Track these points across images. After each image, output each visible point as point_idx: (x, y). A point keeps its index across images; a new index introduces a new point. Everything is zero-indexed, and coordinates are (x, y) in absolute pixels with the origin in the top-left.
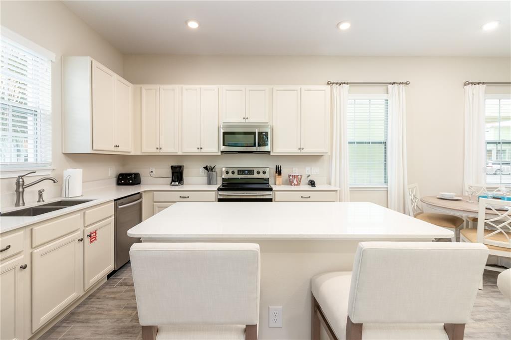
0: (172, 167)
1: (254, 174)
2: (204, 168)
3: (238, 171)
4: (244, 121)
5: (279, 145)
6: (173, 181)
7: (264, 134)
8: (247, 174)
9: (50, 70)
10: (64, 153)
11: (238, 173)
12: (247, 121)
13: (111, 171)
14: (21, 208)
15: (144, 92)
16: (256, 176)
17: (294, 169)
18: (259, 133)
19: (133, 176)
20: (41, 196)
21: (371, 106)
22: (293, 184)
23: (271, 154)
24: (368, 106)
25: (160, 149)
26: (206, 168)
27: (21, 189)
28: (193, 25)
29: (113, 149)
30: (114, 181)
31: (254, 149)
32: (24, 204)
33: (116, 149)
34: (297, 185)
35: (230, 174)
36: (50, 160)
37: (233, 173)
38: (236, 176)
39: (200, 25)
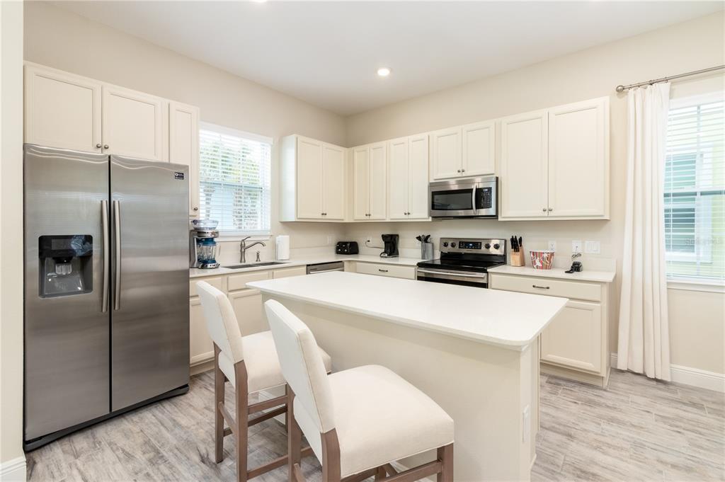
0: (383, 236)
1: (480, 248)
2: (417, 238)
3: (460, 242)
4: (459, 175)
5: (513, 206)
6: (385, 252)
7: (486, 190)
8: (472, 248)
9: (269, 153)
10: (281, 222)
11: (460, 245)
12: (464, 174)
13: (331, 239)
14: (243, 264)
15: (356, 154)
16: (483, 250)
17: (550, 243)
18: (477, 189)
19: (348, 245)
20: (258, 256)
21: (702, 118)
22: (535, 266)
23: (500, 219)
24: (695, 119)
25: (369, 215)
26: (419, 238)
27: (243, 250)
28: (384, 73)
29: (320, 216)
30: (333, 249)
31: (471, 213)
32: (245, 262)
33: (324, 217)
34: (542, 268)
35: (450, 246)
36: (269, 228)
37: (453, 245)
38: (456, 250)
39: (391, 70)
